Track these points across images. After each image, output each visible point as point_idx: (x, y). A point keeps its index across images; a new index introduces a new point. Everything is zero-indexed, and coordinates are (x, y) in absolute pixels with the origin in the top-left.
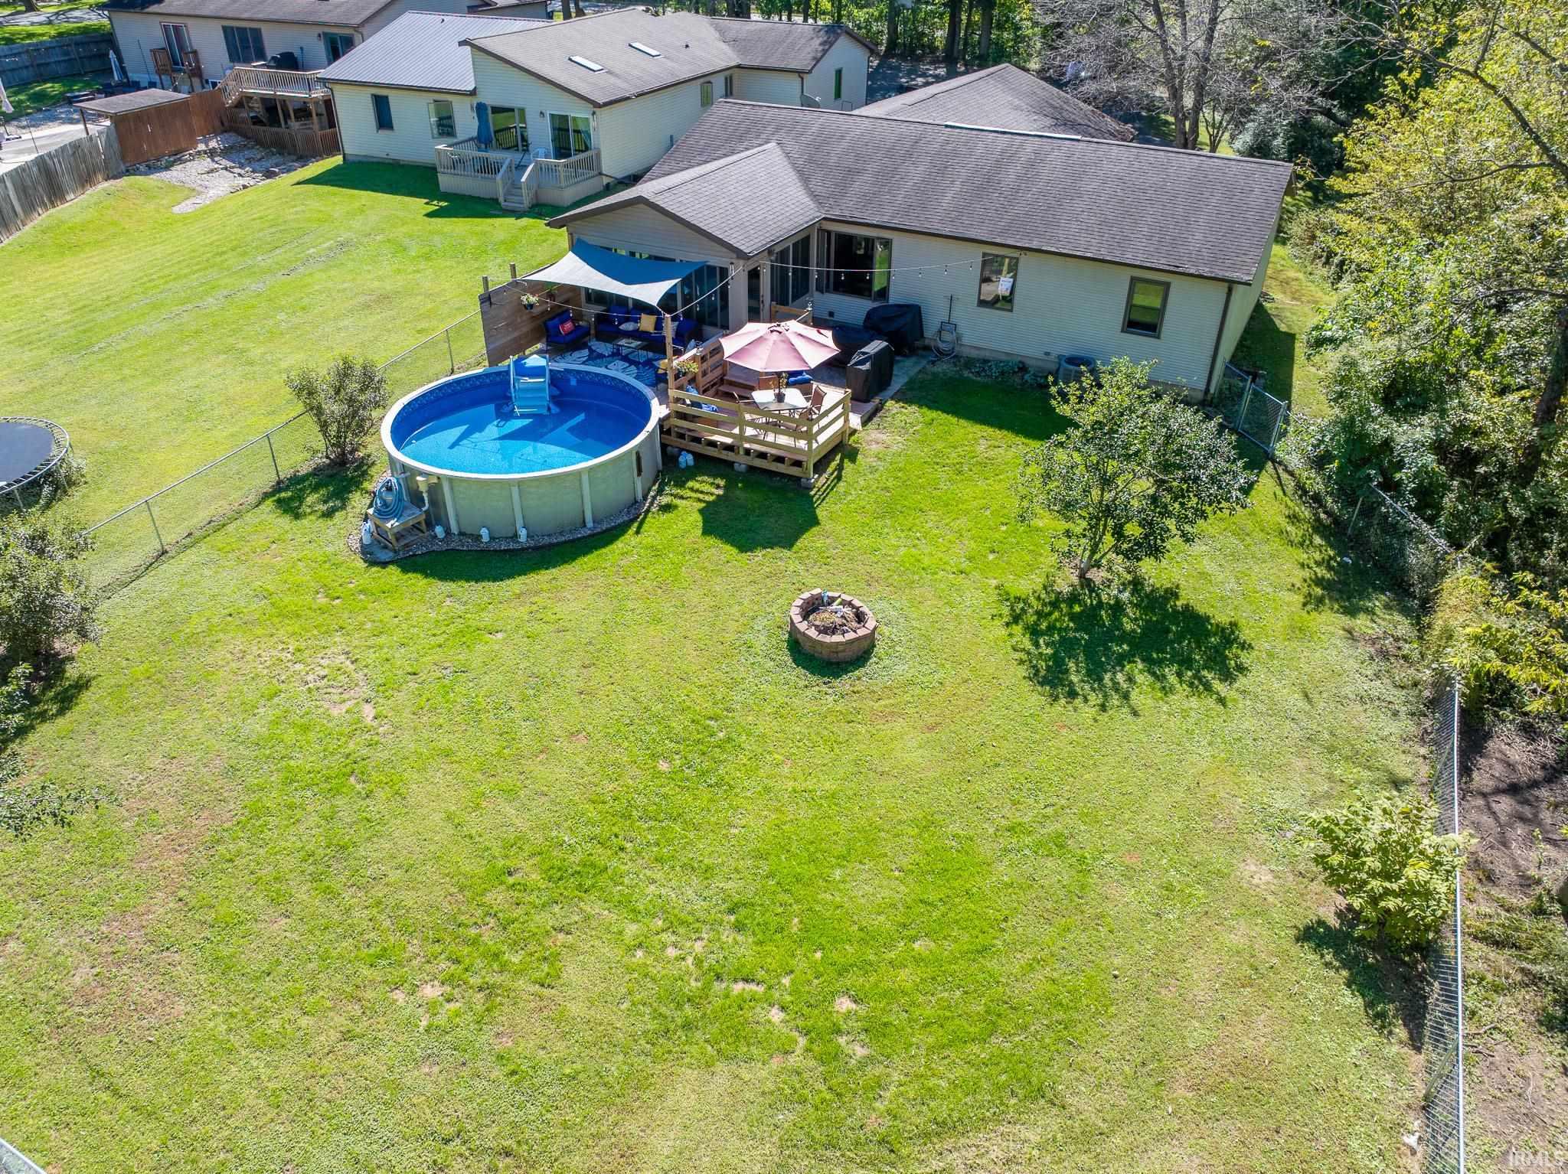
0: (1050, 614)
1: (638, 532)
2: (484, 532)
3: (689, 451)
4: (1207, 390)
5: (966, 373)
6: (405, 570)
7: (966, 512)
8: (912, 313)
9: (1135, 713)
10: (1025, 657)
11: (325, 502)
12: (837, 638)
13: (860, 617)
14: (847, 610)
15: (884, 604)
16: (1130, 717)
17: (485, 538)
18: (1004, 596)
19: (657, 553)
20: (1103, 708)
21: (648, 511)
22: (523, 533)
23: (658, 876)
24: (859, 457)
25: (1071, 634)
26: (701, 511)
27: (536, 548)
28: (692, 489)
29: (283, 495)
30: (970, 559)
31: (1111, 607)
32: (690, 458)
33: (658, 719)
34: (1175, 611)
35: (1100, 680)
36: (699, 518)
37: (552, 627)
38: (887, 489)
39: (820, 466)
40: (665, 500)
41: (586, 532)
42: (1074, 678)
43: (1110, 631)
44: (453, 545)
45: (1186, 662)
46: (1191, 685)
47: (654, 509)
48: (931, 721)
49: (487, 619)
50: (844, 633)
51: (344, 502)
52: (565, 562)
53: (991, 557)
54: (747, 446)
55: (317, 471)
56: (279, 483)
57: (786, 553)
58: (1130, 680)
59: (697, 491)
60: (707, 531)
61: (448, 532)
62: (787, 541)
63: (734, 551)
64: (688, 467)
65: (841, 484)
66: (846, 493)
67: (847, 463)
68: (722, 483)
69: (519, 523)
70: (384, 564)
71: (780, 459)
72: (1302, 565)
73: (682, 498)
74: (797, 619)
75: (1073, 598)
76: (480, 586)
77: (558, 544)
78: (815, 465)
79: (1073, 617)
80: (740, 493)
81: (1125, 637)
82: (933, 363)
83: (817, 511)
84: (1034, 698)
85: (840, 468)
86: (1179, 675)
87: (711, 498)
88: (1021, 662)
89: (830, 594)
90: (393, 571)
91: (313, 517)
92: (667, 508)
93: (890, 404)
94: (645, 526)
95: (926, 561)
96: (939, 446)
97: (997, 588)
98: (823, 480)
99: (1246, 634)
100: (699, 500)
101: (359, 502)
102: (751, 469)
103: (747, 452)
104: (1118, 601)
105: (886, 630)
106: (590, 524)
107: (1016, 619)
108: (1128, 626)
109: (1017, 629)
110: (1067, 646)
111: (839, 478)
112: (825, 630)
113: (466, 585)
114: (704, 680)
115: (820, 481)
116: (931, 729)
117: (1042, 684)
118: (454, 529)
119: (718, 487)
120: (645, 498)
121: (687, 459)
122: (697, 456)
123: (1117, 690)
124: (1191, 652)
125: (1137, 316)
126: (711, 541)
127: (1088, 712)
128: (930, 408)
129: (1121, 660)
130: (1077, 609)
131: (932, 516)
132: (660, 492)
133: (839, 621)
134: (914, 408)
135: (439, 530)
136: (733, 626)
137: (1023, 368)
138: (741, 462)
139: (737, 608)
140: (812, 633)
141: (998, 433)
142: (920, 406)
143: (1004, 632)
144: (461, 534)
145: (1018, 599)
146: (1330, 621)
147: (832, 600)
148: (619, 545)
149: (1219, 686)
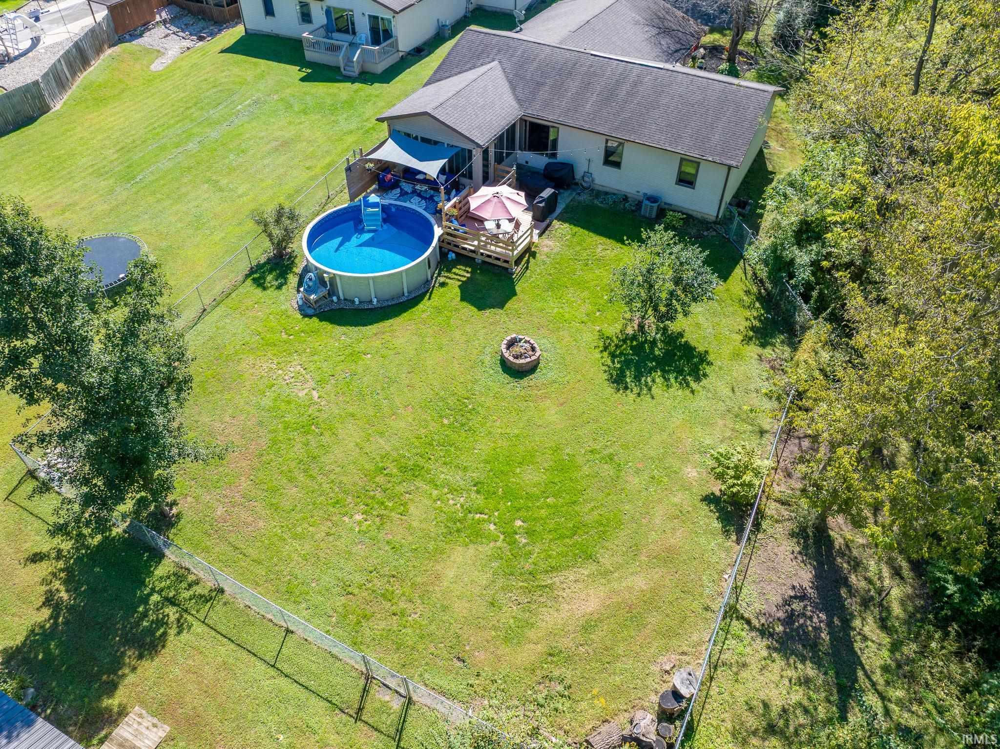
0: (621, 346)
1: (429, 299)
2: (356, 300)
3: (454, 252)
4: (717, 216)
5: (596, 202)
6: (321, 320)
7: (588, 288)
8: (568, 167)
9: (653, 398)
10: (607, 369)
11: (277, 280)
12: (522, 361)
13: (533, 349)
14: (527, 345)
15: (545, 341)
16: (650, 400)
17: (357, 303)
18: (602, 336)
19: (439, 310)
20: (639, 395)
21: (434, 286)
22: (375, 300)
23: (445, 470)
24: (537, 255)
25: (630, 357)
26: (459, 286)
27: (381, 308)
28: (455, 274)
29: (255, 276)
30: (588, 315)
31: (651, 342)
32: (453, 255)
33: (443, 399)
34: (680, 344)
35: (640, 381)
36: (458, 291)
37: (392, 352)
38: (550, 274)
39: (518, 262)
40: (442, 279)
41: (404, 299)
42: (628, 380)
43: (648, 355)
44: (341, 306)
45: (680, 372)
46: (680, 384)
47: (437, 285)
48: (562, 401)
49: (362, 347)
50: (526, 357)
51: (286, 279)
52: (396, 316)
53: (598, 314)
54: (482, 251)
55: (269, 261)
56: (252, 268)
57: (501, 311)
58: (653, 381)
59: (457, 275)
60: (462, 299)
61: (339, 298)
62: (501, 305)
63: (475, 310)
64: (452, 260)
65: (528, 271)
66: (531, 277)
67: (531, 259)
68: (470, 270)
69: (373, 296)
70: (310, 316)
71: (498, 259)
72: (747, 319)
73: (450, 278)
74: (504, 351)
75: (634, 337)
76: (356, 329)
77: (392, 305)
78: (516, 262)
79: (632, 348)
80: (479, 277)
81: (655, 358)
82: (579, 194)
83: (516, 288)
84: (609, 390)
85: (528, 262)
86: (676, 378)
87: (464, 279)
88: (605, 371)
89: (520, 337)
90: (315, 320)
91: (272, 289)
92: (443, 285)
93: (555, 222)
94: (433, 296)
95: (567, 316)
96: (578, 248)
97: (599, 331)
98: (519, 269)
99: (710, 358)
100: (459, 280)
101: (293, 280)
102: (484, 262)
103: (482, 254)
104: (654, 339)
105: (545, 354)
106: (406, 294)
107: (606, 348)
108: (657, 352)
109: (606, 354)
110: (627, 363)
111: (527, 268)
112: (516, 357)
113: (351, 328)
114: (462, 380)
115: (517, 270)
116: (562, 405)
117: (613, 383)
118: (342, 297)
119: (468, 272)
120: (432, 278)
121: (451, 256)
122: (457, 254)
123: (646, 386)
124: (684, 366)
125: (683, 177)
126: (465, 304)
127: (632, 396)
128: (575, 225)
129: (651, 370)
130: (635, 343)
131: (571, 290)
132: (439, 275)
133: (523, 351)
134: (566, 225)
135: (335, 299)
136: (475, 352)
137: (626, 199)
138: (479, 259)
139: (477, 342)
140: (511, 358)
141: (608, 241)
142: (570, 224)
143: (599, 356)
144: (345, 299)
145: (608, 337)
146: (753, 350)
147: (521, 340)
148: (421, 306)
149: (693, 384)
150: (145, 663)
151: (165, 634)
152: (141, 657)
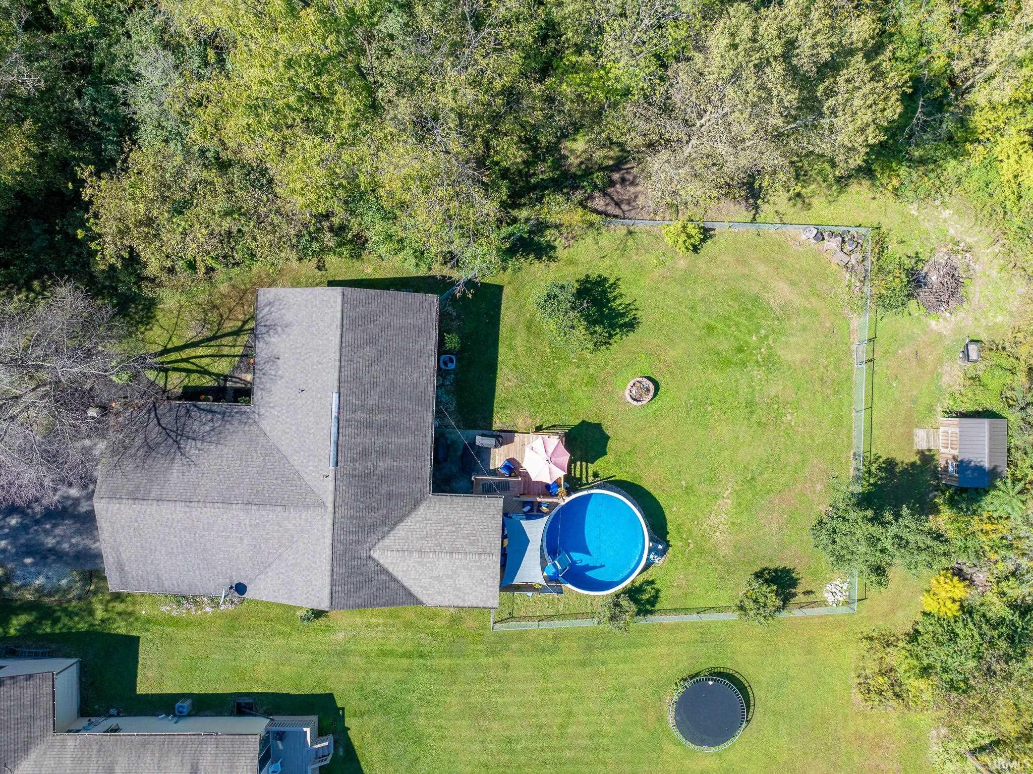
1: (614, 476)
9: (635, 301)
10: (624, 336)
11: (646, 590)
16: (638, 302)
18: (595, 350)
19: (622, 464)
20: (636, 310)
21: (601, 480)
26: (593, 463)
28: (581, 474)
29: (649, 607)
35: (624, 313)
36: (597, 462)
40: (592, 478)
42: (627, 320)
43: (599, 315)
45: (604, 292)
46: (615, 288)
47: (598, 479)
49: (678, 491)
56: (643, 615)
57: (603, 423)
58: (620, 305)
59: (582, 471)
60: (604, 454)
62: (597, 426)
63: (610, 440)
66: (561, 419)
68: (575, 465)
70: (668, 542)
73: (588, 473)
83: (576, 424)
84: (639, 330)
85: (548, 428)
86: (611, 293)
88: (627, 336)
91: (656, 586)
92: (596, 475)
93: (496, 428)
94: (610, 475)
97: (592, 353)
100: (588, 466)
107: (606, 343)
110: (613, 325)
111: (554, 426)
112: (648, 390)
117: (634, 328)
119: (577, 465)
120: (593, 486)
123: (627, 308)
124: (597, 291)
126: (607, 450)
127: (639, 313)
129: (610, 309)
133: (641, 389)
134: (494, 418)
142: (493, 416)
143: (615, 344)
145: (595, 346)
148: (625, 477)
149: (611, 282)
150: (898, 460)
151: (884, 463)
152: (897, 464)
